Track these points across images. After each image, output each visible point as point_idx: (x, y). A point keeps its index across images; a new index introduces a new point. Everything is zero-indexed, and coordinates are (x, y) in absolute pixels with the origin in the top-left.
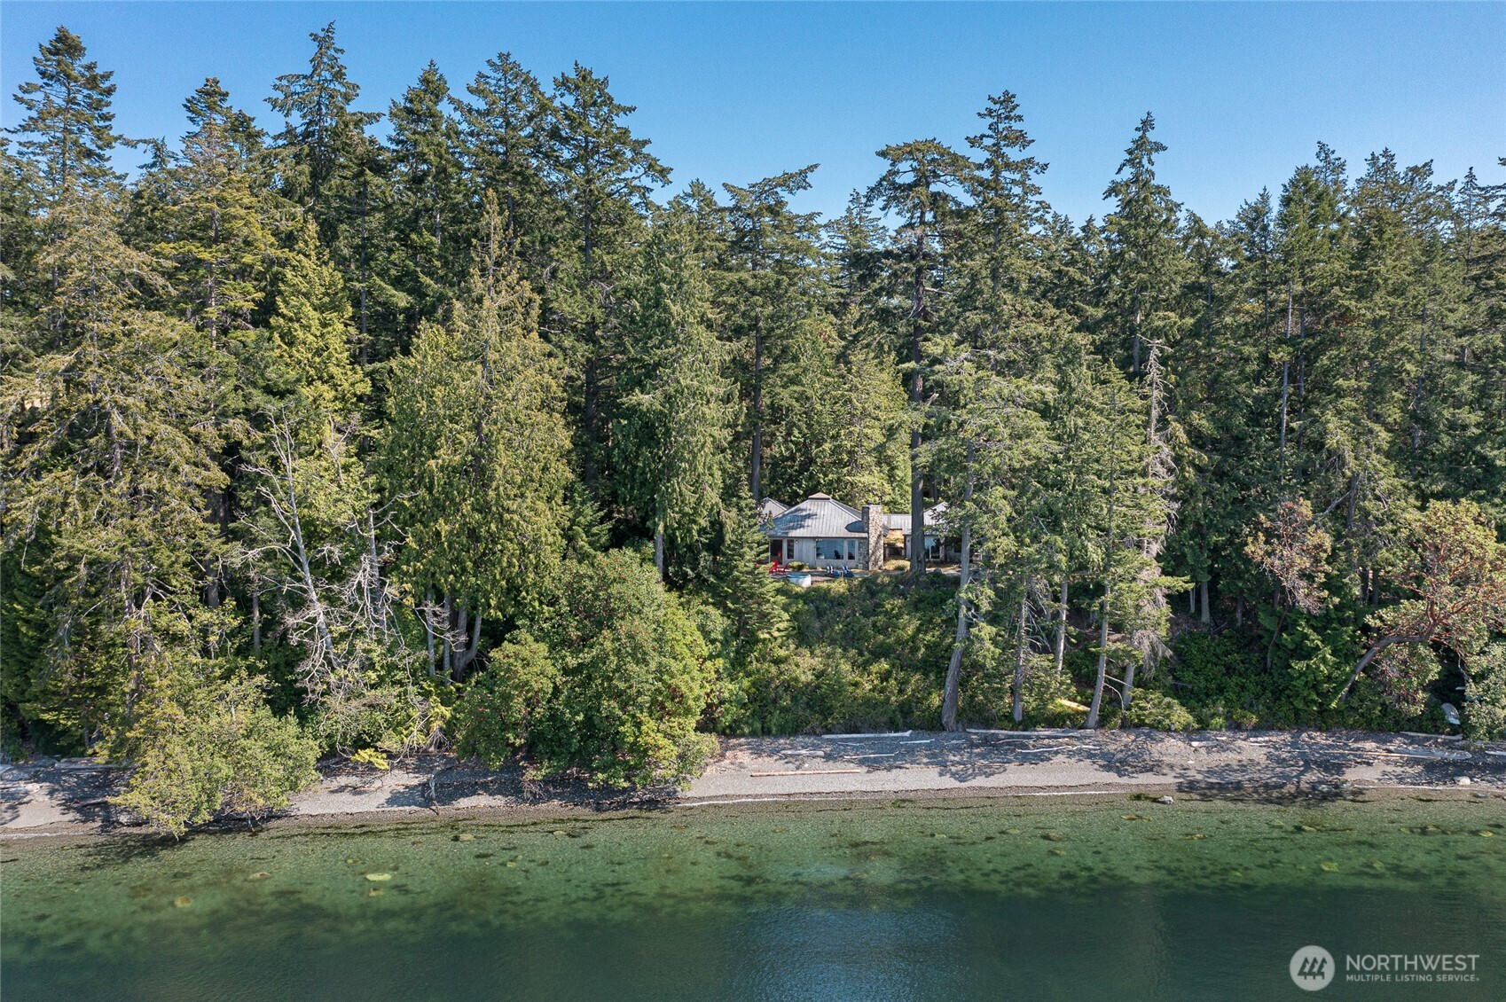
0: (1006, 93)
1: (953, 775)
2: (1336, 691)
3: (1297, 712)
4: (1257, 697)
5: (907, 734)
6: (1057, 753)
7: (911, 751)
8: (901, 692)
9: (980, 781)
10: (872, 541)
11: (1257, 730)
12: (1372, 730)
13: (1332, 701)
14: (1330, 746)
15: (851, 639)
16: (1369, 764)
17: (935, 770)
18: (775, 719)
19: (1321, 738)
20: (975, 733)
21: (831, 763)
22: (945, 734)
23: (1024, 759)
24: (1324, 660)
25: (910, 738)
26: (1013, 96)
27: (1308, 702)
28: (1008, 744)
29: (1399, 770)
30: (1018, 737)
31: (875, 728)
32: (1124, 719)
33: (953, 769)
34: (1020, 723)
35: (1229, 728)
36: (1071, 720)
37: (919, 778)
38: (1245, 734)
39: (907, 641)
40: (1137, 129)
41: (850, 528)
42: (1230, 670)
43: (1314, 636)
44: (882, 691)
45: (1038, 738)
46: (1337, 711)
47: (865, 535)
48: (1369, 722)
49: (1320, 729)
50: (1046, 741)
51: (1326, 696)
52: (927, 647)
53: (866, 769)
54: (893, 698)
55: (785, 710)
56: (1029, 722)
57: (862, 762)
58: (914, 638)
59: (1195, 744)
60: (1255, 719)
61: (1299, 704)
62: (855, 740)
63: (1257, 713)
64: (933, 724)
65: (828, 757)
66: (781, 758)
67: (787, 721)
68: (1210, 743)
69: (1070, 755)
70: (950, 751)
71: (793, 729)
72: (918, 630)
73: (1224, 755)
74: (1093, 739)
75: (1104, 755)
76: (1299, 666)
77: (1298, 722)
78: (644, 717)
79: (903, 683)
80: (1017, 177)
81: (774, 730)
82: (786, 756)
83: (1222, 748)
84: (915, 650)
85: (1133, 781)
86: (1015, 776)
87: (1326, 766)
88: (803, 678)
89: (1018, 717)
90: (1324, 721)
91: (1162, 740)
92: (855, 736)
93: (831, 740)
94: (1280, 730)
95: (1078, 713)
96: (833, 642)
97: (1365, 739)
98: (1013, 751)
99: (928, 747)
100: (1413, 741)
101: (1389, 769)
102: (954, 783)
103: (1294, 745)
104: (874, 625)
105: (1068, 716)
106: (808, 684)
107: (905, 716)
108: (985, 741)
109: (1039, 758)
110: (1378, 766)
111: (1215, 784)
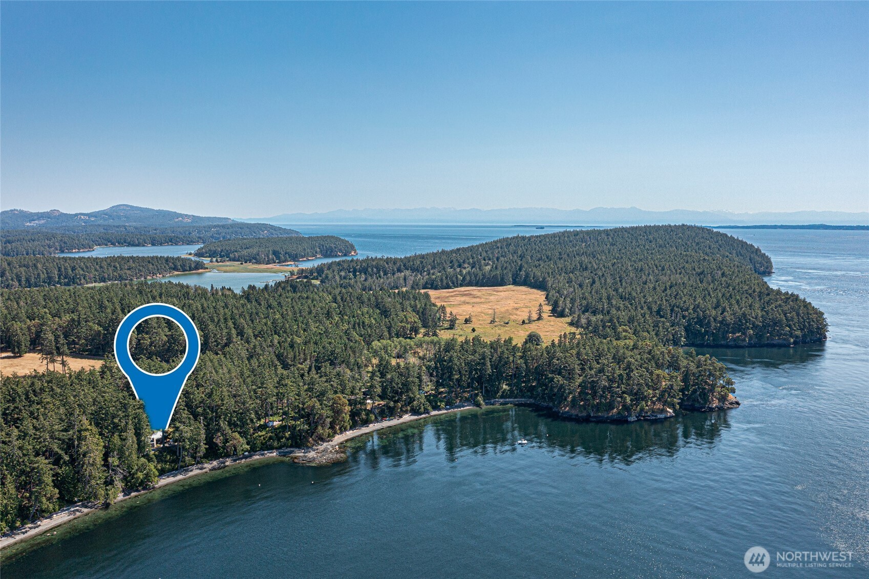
3: (218, 456)
4: (214, 455)
6: (193, 469)
7: (176, 474)
8: (171, 466)
9: (187, 475)
11: (214, 460)
13: (222, 454)
14: (223, 460)
18: (160, 474)
19: (221, 460)
21: (168, 477)
28: (187, 469)
29: (231, 461)
32: (199, 463)
35: (211, 461)
37: (180, 477)
42: (208, 454)
45: (190, 468)
48: (225, 456)
55: (161, 472)
56: (188, 466)
59: (208, 464)
60: (214, 458)
64: (177, 469)
69: (195, 469)
70: (181, 472)
74: (196, 466)
75: (199, 468)
76: (219, 452)
77: (218, 458)
82: (164, 478)
83: (211, 463)
85: (204, 470)
86: (191, 474)
87: (223, 462)
89: (186, 466)
90: (222, 457)
91: (204, 465)
92: (169, 473)
94: (216, 460)
96: (161, 462)
97: (226, 459)
99: (178, 472)
100: (231, 458)
103: (219, 461)
105: (192, 464)
106: (162, 468)
107: (173, 469)
108: (184, 470)
109: (191, 471)
110: (229, 462)
111: (214, 469)
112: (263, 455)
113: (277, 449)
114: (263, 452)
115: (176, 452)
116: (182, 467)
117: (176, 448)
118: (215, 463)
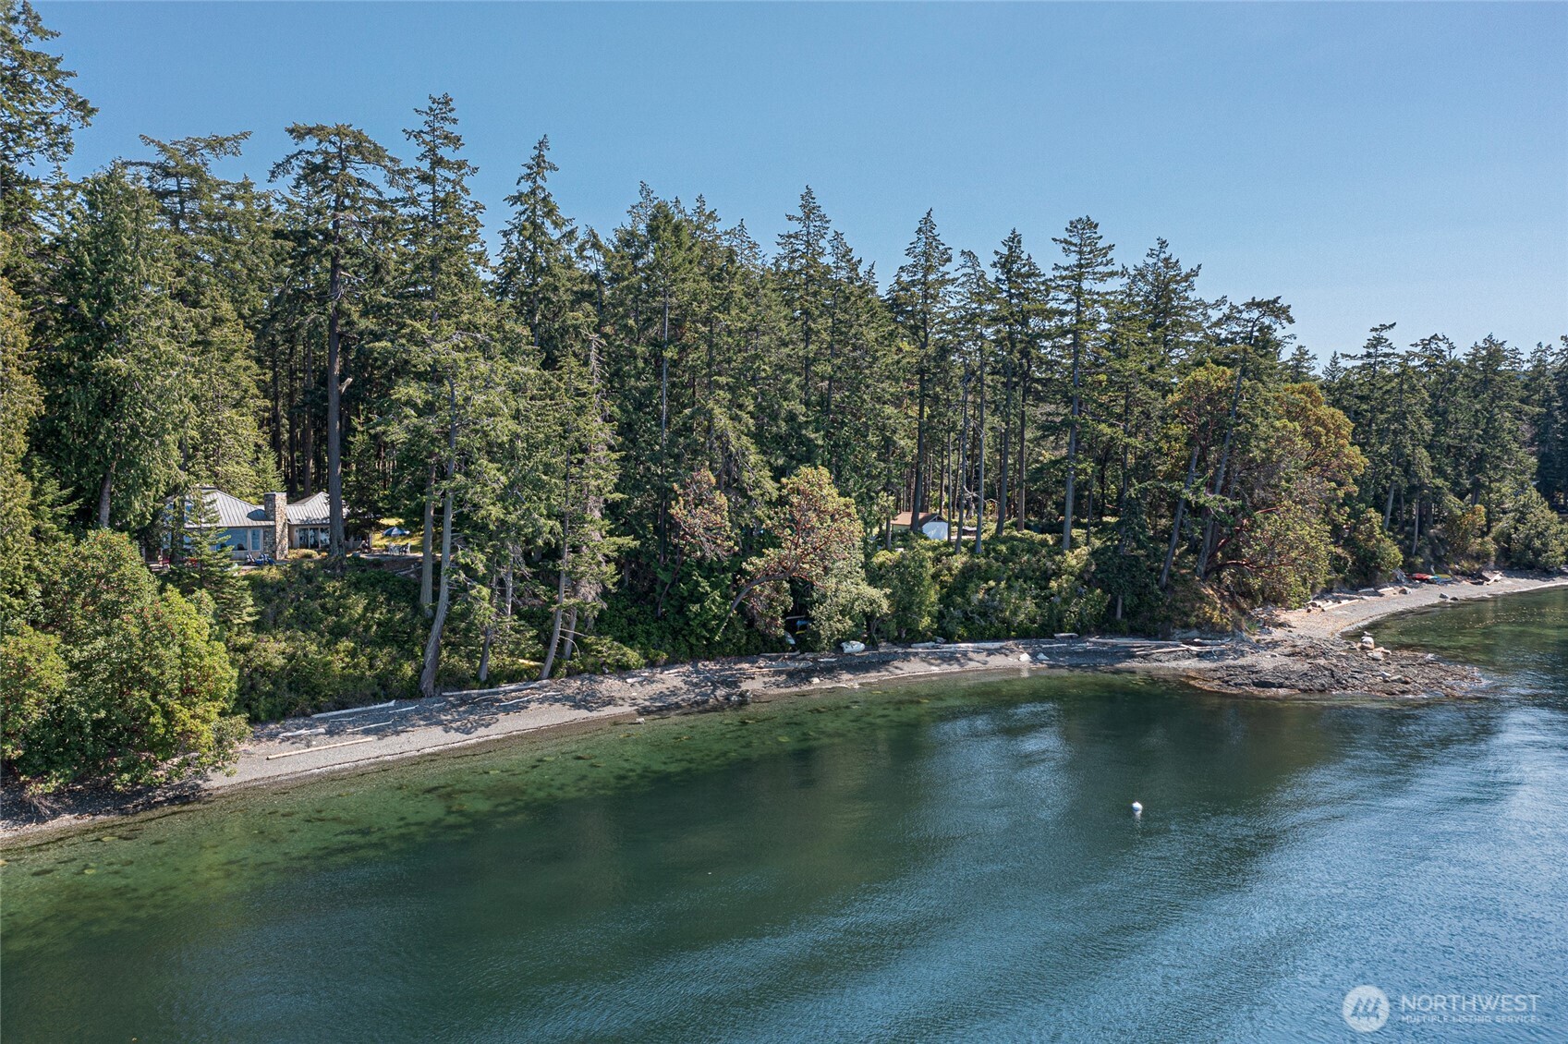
0: (445, 96)
1: (457, 730)
2: (719, 626)
3: (691, 647)
4: (662, 639)
5: (392, 703)
6: (529, 702)
7: (404, 718)
8: (371, 667)
9: (482, 731)
10: (279, 529)
11: (669, 664)
12: (742, 655)
13: (716, 634)
14: (721, 670)
15: (306, 622)
16: (753, 678)
17: (438, 730)
18: (263, 705)
19: (711, 665)
20: (452, 696)
21: (336, 737)
22: (424, 699)
23: (507, 710)
24: (714, 601)
25: (395, 708)
26: (451, 100)
27: (699, 637)
28: (484, 700)
29: (773, 679)
30: (489, 694)
31: (362, 702)
32: (569, 668)
33: (454, 725)
34: (486, 682)
35: (647, 666)
36: (528, 674)
37: (423, 739)
38: (659, 670)
39: (359, 620)
40: (535, 148)
41: (252, 516)
42: (631, 621)
43: (704, 583)
44: (355, 666)
45: (505, 693)
46: (719, 643)
47: (271, 523)
48: (739, 649)
49: (708, 659)
50: (513, 694)
51: (713, 631)
52: (379, 624)
53: (375, 737)
54: (368, 673)
55: (269, 694)
56: (494, 679)
57: (367, 732)
58: (363, 616)
59: (629, 680)
60: (665, 656)
61: (693, 640)
62: (345, 715)
63: (666, 651)
64: (412, 692)
65: (330, 733)
66: (283, 741)
67: (274, 705)
68: (640, 679)
69: (541, 701)
70: (438, 712)
71: (282, 713)
72: (366, 609)
73: (654, 685)
74: (550, 687)
75: (568, 698)
76: (695, 608)
77: (693, 657)
78: (174, 705)
79: (372, 658)
80: (452, 176)
81: (263, 716)
82: (288, 739)
83: (650, 681)
84: (367, 628)
85: (602, 714)
86: (506, 725)
87: (725, 683)
88: (277, 663)
89: (483, 677)
90: (711, 652)
91: (602, 682)
92: (343, 712)
93: (322, 718)
94: (682, 663)
95: (532, 667)
96: (289, 627)
97: (741, 662)
98: (492, 705)
99: (417, 712)
100: (771, 659)
101: (767, 679)
102: (460, 736)
103: (697, 672)
104: (323, 607)
105: (525, 671)
106: (283, 669)
107: (384, 688)
108: (463, 701)
109: (518, 708)
110: (758, 679)
111: (662, 708)
112: (949, 658)
113: (1024, 634)
114: (951, 647)
115: (418, 586)
116: (453, 680)
117: (419, 573)
118: (671, 679)
